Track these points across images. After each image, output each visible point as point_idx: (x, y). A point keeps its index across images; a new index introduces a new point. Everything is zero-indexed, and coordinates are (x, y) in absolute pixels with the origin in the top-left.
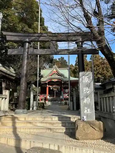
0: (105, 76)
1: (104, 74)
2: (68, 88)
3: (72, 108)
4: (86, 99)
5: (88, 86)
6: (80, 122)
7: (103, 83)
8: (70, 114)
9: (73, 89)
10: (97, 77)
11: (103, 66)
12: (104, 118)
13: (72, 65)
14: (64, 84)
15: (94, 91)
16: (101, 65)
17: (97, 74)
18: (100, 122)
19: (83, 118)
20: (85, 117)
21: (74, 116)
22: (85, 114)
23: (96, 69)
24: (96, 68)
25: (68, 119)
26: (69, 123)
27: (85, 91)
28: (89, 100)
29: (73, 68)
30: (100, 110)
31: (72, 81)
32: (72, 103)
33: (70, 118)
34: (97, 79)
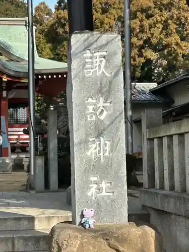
0: (171, 57)
1: (167, 46)
2: (25, 103)
3: (40, 182)
4: (94, 142)
5: (104, 90)
6: (70, 232)
7: (163, 81)
8: (31, 206)
9: (48, 107)
10: (143, 60)
11: (166, 14)
12: (162, 213)
13: (46, 7)
14: (10, 86)
15: (130, 113)
16: (160, 9)
17: (142, 47)
18: (147, 228)
19: (82, 216)
20: (89, 213)
21: (50, 212)
22: (88, 203)
23: (141, 26)
24: (141, 21)
25: (25, 224)
26: (26, 240)
27: (91, 111)
28: (108, 148)
29: (48, 20)
30: (146, 185)
31: (42, 75)
32: (40, 161)
33: (31, 219)
34: (143, 68)
